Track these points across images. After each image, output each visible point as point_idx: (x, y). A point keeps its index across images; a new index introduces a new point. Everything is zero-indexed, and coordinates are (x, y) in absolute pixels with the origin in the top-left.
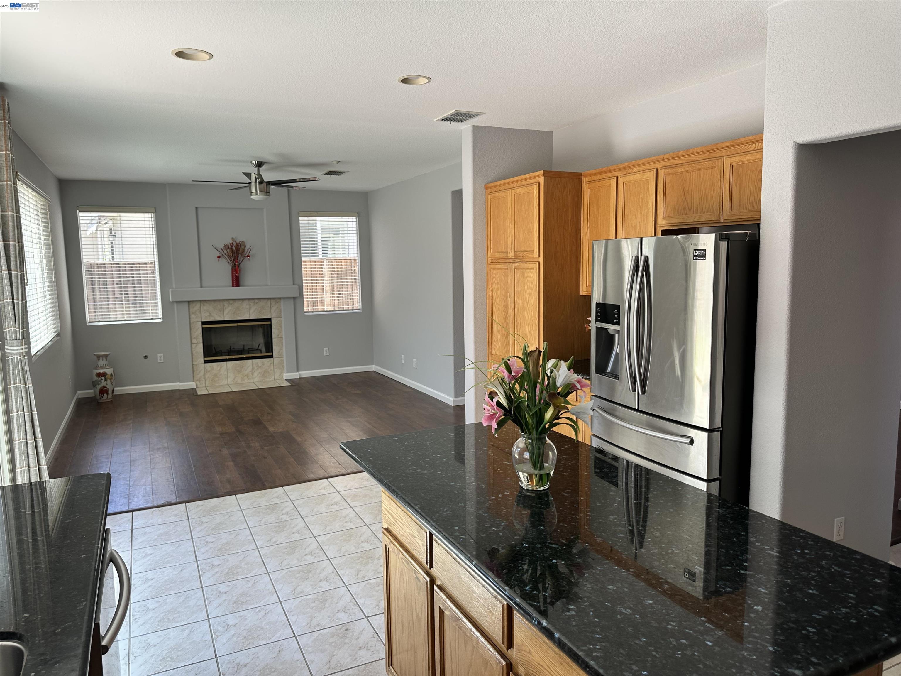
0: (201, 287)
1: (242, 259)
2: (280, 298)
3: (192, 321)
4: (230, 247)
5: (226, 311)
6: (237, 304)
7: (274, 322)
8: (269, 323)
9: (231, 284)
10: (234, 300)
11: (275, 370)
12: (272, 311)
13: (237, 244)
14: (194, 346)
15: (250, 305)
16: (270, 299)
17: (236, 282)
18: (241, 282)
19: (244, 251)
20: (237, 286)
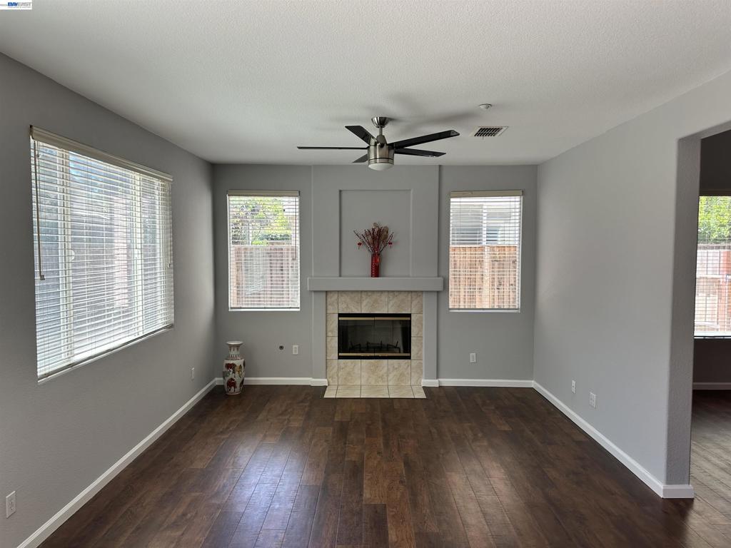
0: (340, 276)
1: (383, 246)
2: (422, 292)
3: (328, 312)
4: (372, 232)
5: (364, 303)
6: (375, 296)
7: (413, 317)
8: (409, 319)
9: (370, 274)
10: (373, 292)
11: (412, 374)
12: (413, 306)
13: (380, 230)
14: (329, 339)
15: (389, 297)
16: (411, 292)
17: (376, 272)
18: (382, 272)
19: (386, 237)
20: (376, 277)
